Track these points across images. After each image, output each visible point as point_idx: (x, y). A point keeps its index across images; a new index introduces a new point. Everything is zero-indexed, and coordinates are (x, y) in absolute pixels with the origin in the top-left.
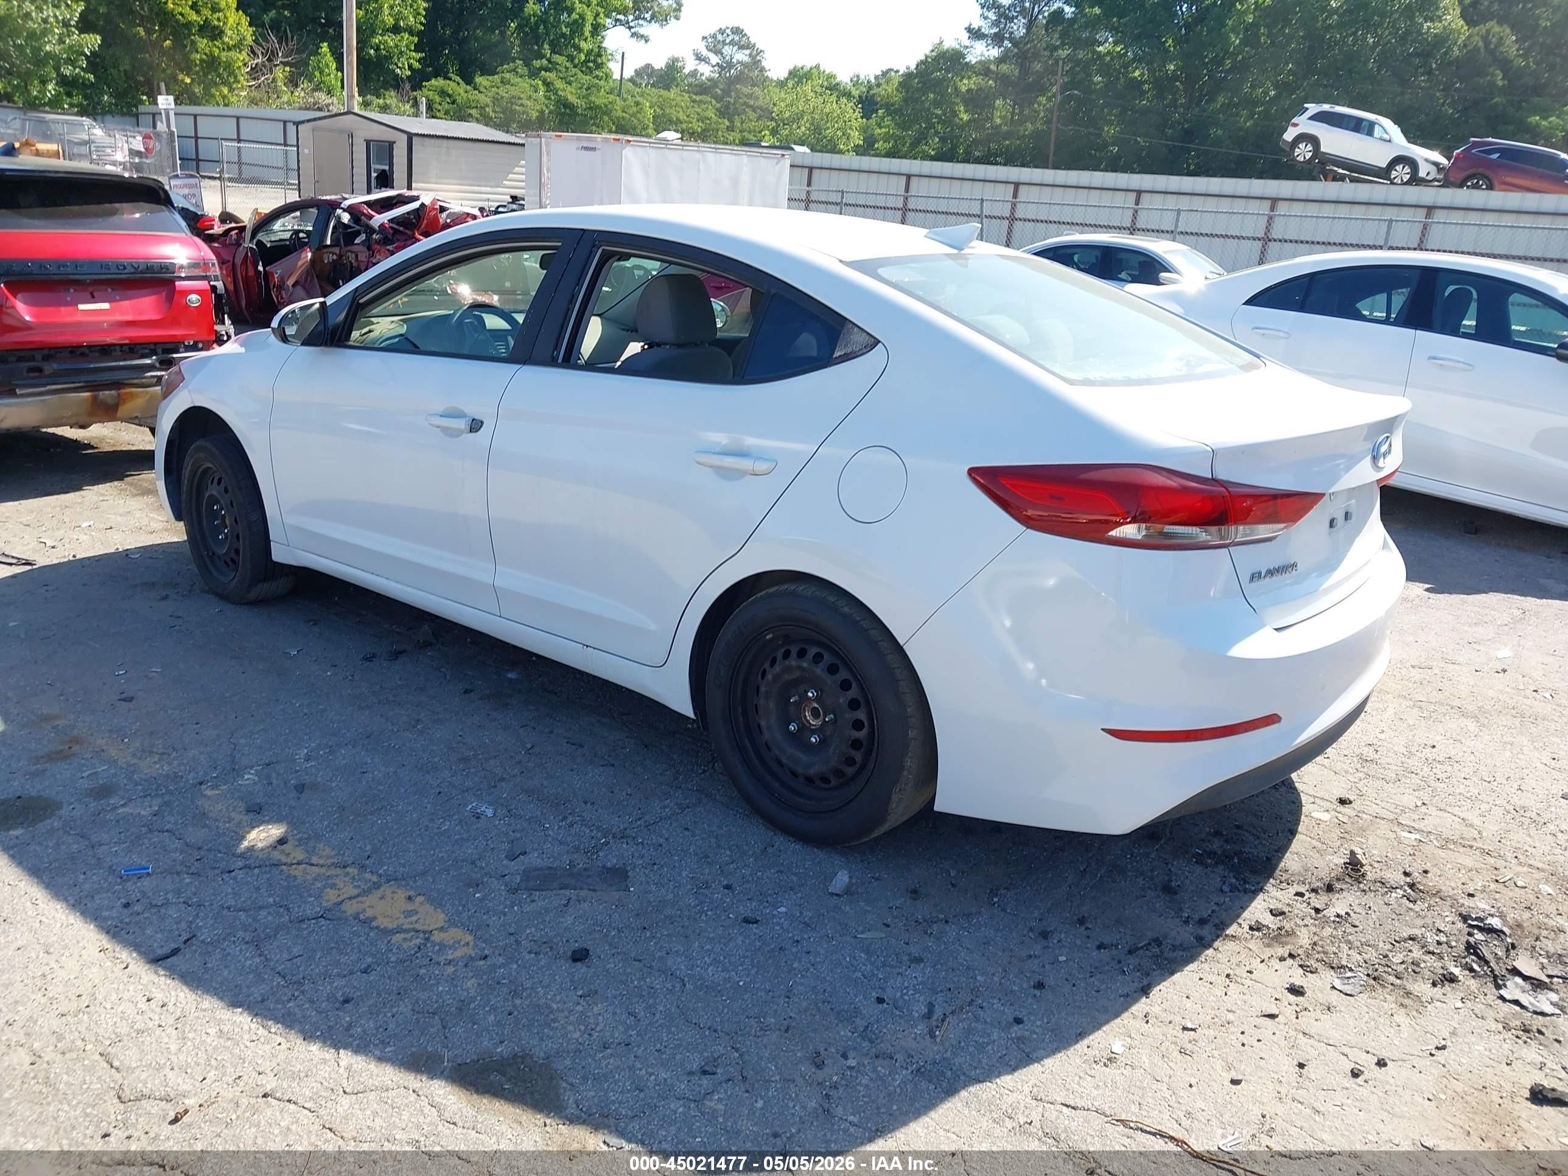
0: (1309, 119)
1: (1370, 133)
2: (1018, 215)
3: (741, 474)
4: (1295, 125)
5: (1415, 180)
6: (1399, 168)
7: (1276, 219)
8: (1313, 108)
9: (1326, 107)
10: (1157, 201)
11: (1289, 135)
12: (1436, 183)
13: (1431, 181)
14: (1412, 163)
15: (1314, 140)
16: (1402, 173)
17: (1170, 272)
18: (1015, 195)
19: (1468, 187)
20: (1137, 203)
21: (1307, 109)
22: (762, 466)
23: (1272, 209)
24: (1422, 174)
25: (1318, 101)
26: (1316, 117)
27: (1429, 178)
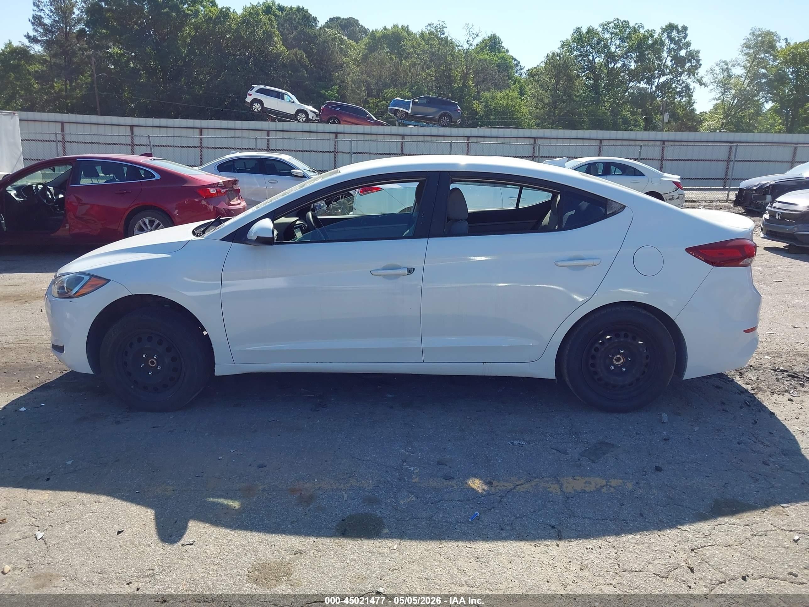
0: (256, 92)
1: (283, 99)
2: (136, 143)
3: (585, 266)
4: (250, 95)
5: (308, 120)
6: (300, 114)
7: (271, 140)
8: (257, 87)
9: (262, 87)
10: (211, 133)
11: (249, 99)
12: (316, 121)
13: (315, 120)
14: (305, 112)
15: (260, 102)
16: (302, 117)
17: (295, 169)
18: (132, 132)
19: (330, 123)
20: (201, 135)
21: (254, 87)
22: (596, 262)
23: (268, 135)
24: (311, 117)
25: (258, 84)
26: (257, 91)
27: (314, 119)
